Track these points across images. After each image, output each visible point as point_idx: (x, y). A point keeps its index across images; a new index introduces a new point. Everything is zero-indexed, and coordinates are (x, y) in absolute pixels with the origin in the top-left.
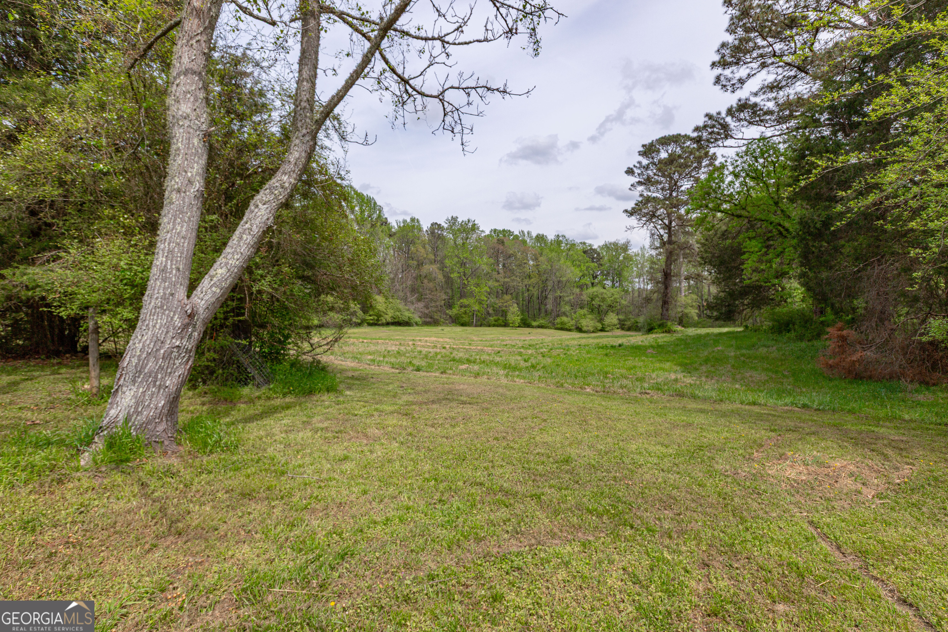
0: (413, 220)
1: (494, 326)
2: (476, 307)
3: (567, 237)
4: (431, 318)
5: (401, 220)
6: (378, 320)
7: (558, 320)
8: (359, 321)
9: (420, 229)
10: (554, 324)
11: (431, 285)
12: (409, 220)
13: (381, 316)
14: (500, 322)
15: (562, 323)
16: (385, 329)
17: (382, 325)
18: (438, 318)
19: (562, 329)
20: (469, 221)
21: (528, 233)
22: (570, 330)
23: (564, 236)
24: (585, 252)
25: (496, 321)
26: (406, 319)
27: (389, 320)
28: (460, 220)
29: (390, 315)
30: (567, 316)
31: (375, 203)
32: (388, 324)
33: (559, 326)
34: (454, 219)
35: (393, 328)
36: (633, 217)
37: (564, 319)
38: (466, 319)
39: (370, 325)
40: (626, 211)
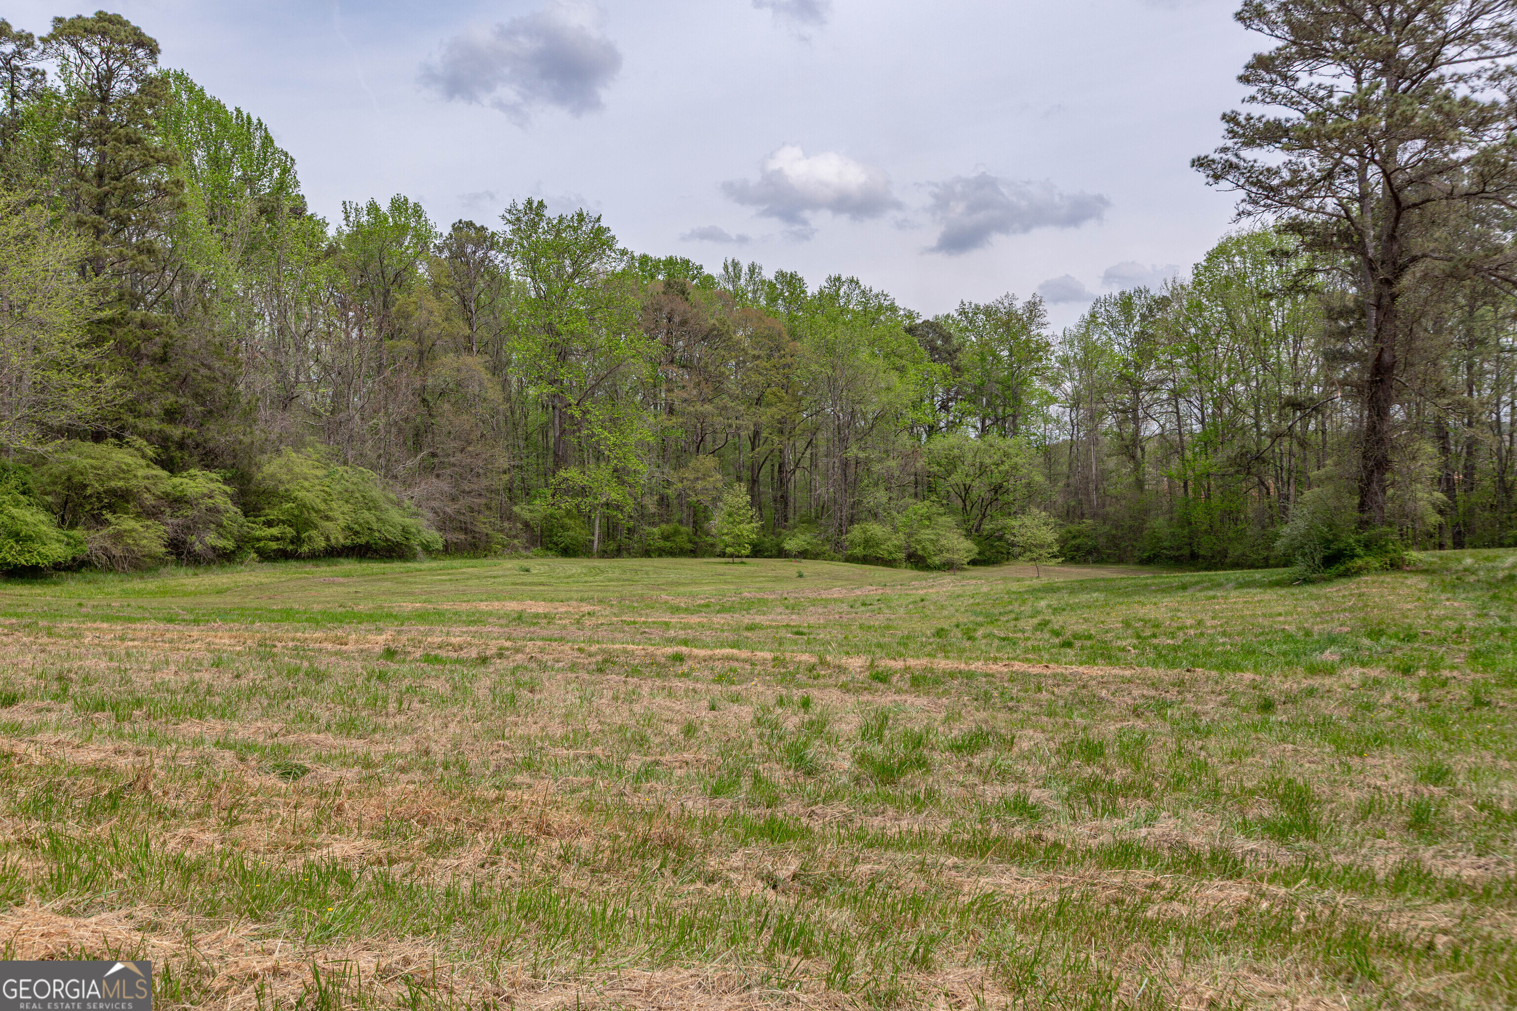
0: (399, 205)
1: (662, 553)
2: (614, 494)
3: (865, 283)
4: (466, 531)
5: (363, 204)
6: (297, 540)
7: (856, 532)
8: (230, 545)
9: (423, 238)
10: (838, 546)
11: (465, 421)
12: (385, 207)
13: (309, 524)
14: (682, 541)
15: (867, 542)
16: (324, 570)
17: (314, 556)
18: (486, 529)
19: (865, 560)
20: (581, 217)
21: (752, 269)
22: (889, 563)
23: (854, 282)
24: (911, 330)
25: (666, 538)
26: (394, 535)
27: (339, 538)
28: (550, 213)
29: (342, 523)
30: (883, 522)
31: (268, 141)
32: (333, 553)
33: (858, 551)
34: (536, 209)
35: (349, 566)
36: (1224, 184)
37: (876, 529)
38: (576, 532)
39: (267, 557)
40: (1200, 163)
